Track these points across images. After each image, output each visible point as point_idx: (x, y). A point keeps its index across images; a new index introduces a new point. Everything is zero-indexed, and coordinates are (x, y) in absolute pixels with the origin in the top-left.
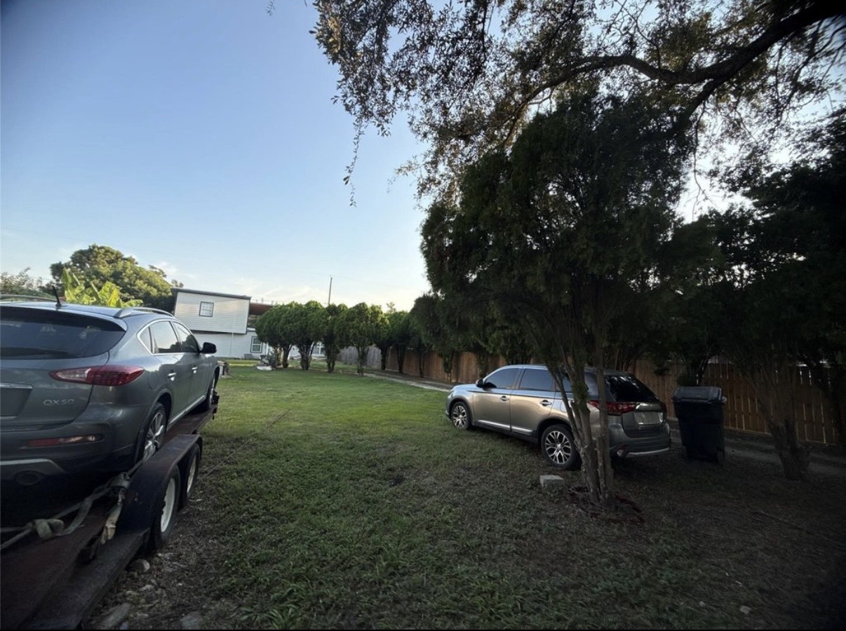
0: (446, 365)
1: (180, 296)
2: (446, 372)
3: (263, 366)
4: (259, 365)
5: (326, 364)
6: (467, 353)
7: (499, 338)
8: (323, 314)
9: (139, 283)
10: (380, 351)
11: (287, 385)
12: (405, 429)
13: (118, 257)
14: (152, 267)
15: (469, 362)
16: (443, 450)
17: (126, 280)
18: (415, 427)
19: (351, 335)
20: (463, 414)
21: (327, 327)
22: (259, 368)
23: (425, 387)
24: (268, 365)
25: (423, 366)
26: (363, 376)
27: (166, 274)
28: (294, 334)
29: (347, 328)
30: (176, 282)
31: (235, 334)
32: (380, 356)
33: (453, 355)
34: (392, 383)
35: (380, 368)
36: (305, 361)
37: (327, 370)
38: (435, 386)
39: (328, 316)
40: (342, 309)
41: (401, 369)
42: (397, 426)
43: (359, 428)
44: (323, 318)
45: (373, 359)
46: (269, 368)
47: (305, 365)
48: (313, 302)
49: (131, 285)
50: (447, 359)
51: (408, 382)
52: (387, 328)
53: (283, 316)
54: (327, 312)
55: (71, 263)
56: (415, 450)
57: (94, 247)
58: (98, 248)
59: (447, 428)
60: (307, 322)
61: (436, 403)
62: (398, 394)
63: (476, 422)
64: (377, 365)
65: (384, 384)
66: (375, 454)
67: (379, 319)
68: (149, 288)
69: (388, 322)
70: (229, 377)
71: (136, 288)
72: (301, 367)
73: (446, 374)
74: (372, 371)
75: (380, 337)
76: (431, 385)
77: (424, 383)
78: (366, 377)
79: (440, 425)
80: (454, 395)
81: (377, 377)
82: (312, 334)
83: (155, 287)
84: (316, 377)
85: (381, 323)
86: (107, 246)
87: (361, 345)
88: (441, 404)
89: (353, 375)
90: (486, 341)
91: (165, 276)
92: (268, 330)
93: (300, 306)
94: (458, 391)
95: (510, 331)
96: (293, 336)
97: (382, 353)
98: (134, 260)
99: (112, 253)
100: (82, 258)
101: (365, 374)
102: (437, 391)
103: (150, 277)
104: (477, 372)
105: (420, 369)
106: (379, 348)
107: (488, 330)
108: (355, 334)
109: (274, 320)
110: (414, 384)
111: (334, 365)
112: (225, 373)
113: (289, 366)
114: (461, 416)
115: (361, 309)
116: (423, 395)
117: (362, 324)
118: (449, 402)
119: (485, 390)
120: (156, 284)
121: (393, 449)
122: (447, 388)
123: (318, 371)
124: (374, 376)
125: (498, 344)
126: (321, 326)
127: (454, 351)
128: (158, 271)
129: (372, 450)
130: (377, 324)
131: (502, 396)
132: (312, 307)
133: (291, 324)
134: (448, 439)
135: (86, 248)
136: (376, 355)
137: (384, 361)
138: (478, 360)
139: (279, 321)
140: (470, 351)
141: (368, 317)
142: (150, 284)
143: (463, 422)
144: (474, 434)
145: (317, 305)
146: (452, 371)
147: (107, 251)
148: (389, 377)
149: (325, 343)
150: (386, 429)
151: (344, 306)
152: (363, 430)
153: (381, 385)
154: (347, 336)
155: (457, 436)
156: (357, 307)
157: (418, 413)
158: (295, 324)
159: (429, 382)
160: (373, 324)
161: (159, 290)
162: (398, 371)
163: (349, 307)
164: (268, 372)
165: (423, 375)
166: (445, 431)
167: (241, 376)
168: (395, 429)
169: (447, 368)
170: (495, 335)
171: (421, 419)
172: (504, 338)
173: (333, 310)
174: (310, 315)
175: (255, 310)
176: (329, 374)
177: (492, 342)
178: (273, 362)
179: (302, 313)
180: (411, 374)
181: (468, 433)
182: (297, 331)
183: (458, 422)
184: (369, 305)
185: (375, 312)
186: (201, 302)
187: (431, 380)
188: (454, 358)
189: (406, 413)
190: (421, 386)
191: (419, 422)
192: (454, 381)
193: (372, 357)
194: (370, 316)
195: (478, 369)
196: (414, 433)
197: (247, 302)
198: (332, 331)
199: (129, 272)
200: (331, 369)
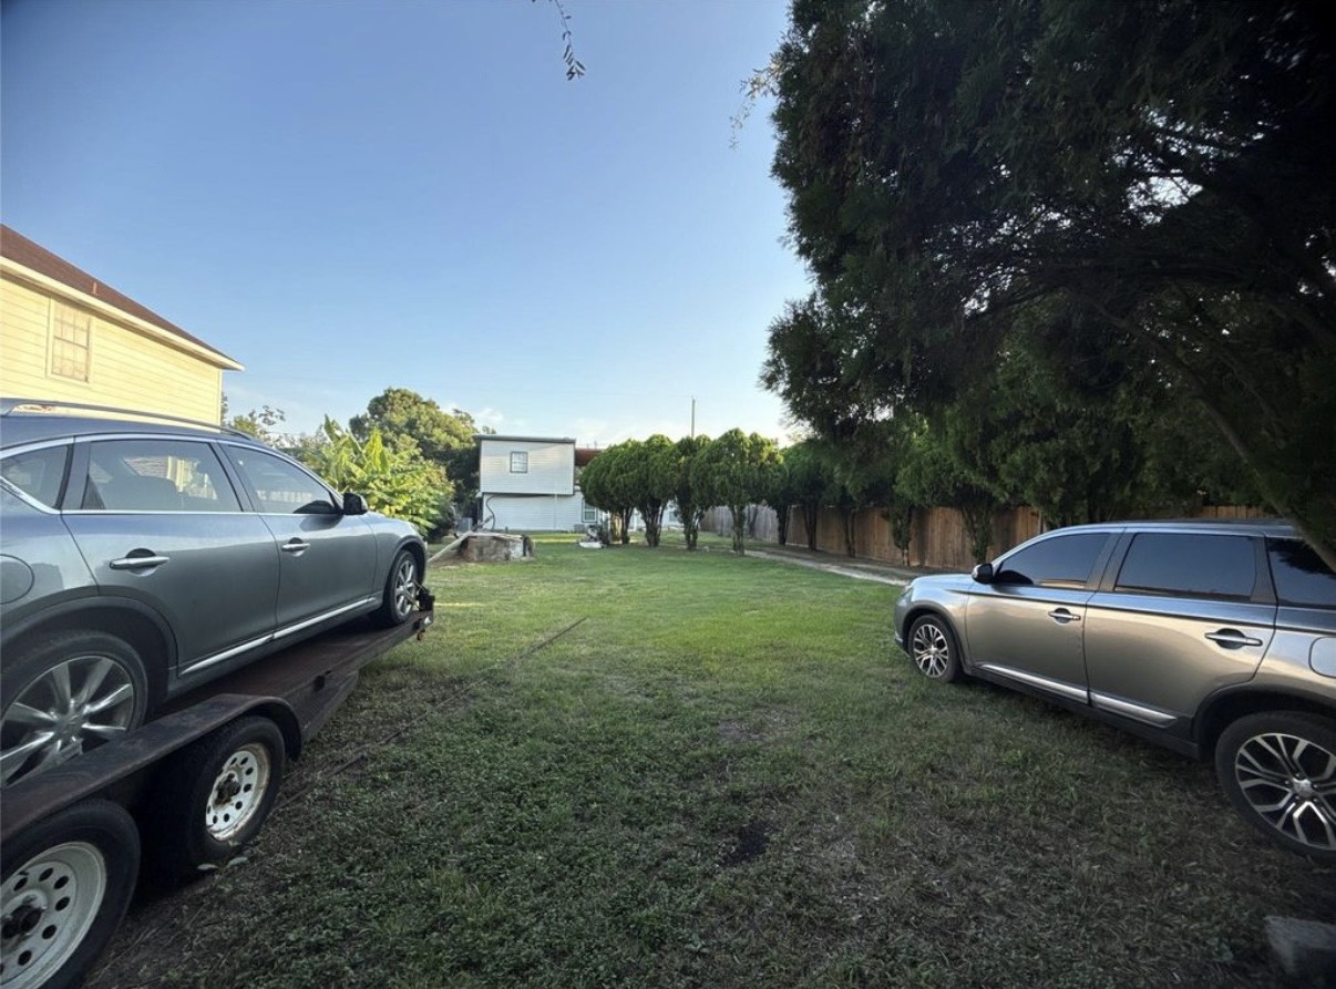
0: (897, 534)
1: (485, 445)
2: (899, 546)
3: (589, 541)
4: (582, 541)
5: (683, 536)
6: (940, 509)
7: (1030, 465)
8: (671, 455)
9: (437, 432)
10: (775, 513)
11: (611, 572)
12: (799, 670)
13: (417, 401)
14: (457, 411)
15: (947, 528)
16: (885, 742)
17: (422, 430)
18: (821, 667)
19: (716, 484)
20: (940, 645)
21: (678, 476)
22: (582, 544)
23: (856, 575)
24: (596, 540)
25: (853, 537)
26: (743, 555)
27: (473, 418)
28: (630, 490)
29: (709, 473)
30: (488, 429)
31: (559, 496)
32: (776, 521)
33: (910, 516)
34: (793, 568)
35: (777, 542)
36: (653, 532)
37: (685, 547)
38: (875, 572)
39: (680, 457)
40: (701, 443)
41: (812, 543)
42: (780, 663)
43: (698, 663)
44: (671, 461)
45: (765, 528)
46: (597, 545)
47: (652, 540)
48: (657, 437)
49: (428, 436)
50: (899, 522)
51: (824, 567)
52: (779, 470)
53: (614, 462)
54: (677, 451)
55: (369, 416)
56: (813, 737)
57: (389, 391)
58: (394, 393)
59: (897, 673)
60: (648, 470)
61: (875, 608)
62: (799, 589)
63: (974, 667)
64: (772, 537)
65: (778, 570)
66: (713, 740)
67: (765, 455)
68: (449, 439)
69: (782, 461)
70: (532, 559)
71: (434, 439)
72: (647, 543)
73: (899, 550)
74: (762, 547)
75: (767, 487)
76: (864, 570)
77: (856, 568)
78: (748, 556)
79: (880, 663)
80: (913, 600)
81: (768, 557)
82: (656, 488)
83: (456, 436)
84: (662, 558)
85: (769, 462)
86: (403, 388)
87: (736, 502)
88: (885, 611)
89: (726, 554)
90: (992, 473)
91: (472, 421)
92: (594, 485)
93: (637, 445)
94: (924, 590)
95: (1062, 442)
96: (629, 493)
97: (778, 516)
98: (434, 403)
99: (409, 397)
100: (380, 406)
101: (746, 552)
102: (878, 583)
103: (451, 422)
104: (964, 546)
105: (847, 541)
106: (773, 508)
107: (996, 446)
108: (723, 483)
109: (603, 470)
110: (834, 569)
111: (695, 537)
112: (527, 553)
113: (631, 541)
114: (933, 649)
115: (732, 440)
116: (847, 592)
117: (734, 467)
118: (904, 614)
119: (996, 589)
120: (457, 432)
121: (759, 728)
122: (902, 578)
123: (671, 549)
124: (762, 555)
125: (1026, 479)
126: (668, 474)
127: (912, 507)
128: (464, 416)
129: (708, 729)
130: (762, 464)
131: (1054, 607)
132: (656, 445)
133: (625, 475)
134: (900, 707)
135: (381, 394)
136: (770, 519)
137: (782, 529)
138: (967, 523)
139: (608, 472)
140: (946, 506)
141: (744, 453)
142: (449, 433)
143: (939, 663)
144: (971, 695)
145: (663, 441)
146: (910, 545)
147: (404, 395)
148: (789, 556)
149: (681, 503)
150: (755, 669)
151: (706, 439)
152: (707, 670)
153: (774, 572)
154: (711, 488)
155: (925, 698)
156: (726, 437)
157: (833, 632)
158: (631, 473)
159: (864, 566)
160: (754, 464)
161: (461, 441)
162: (807, 546)
163: (712, 439)
164: (594, 550)
165: (853, 553)
166: (894, 681)
167: (550, 557)
168: (773, 671)
169: (901, 539)
170: (1017, 457)
171: (836, 647)
172: (1046, 461)
173: (688, 446)
174: (652, 457)
175: (582, 458)
176: (688, 553)
177: (1010, 474)
178: (604, 537)
179: (640, 456)
180: (831, 551)
181: (953, 691)
182: (634, 486)
183: (928, 661)
184: (747, 434)
185: (757, 444)
186: (512, 453)
187: (870, 561)
188: (914, 521)
189: (807, 631)
190: (847, 573)
191: (830, 656)
192: (915, 563)
193: (762, 524)
194: (748, 451)
195: (968, 539)
196: (816, 683)
197: (570, 447)
198: (687, 482)
199: (425, 418)
200: (692, 545)
